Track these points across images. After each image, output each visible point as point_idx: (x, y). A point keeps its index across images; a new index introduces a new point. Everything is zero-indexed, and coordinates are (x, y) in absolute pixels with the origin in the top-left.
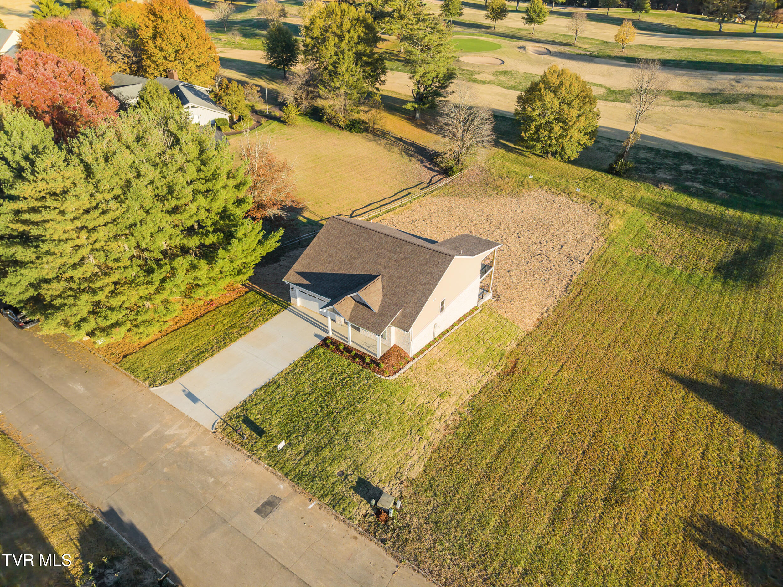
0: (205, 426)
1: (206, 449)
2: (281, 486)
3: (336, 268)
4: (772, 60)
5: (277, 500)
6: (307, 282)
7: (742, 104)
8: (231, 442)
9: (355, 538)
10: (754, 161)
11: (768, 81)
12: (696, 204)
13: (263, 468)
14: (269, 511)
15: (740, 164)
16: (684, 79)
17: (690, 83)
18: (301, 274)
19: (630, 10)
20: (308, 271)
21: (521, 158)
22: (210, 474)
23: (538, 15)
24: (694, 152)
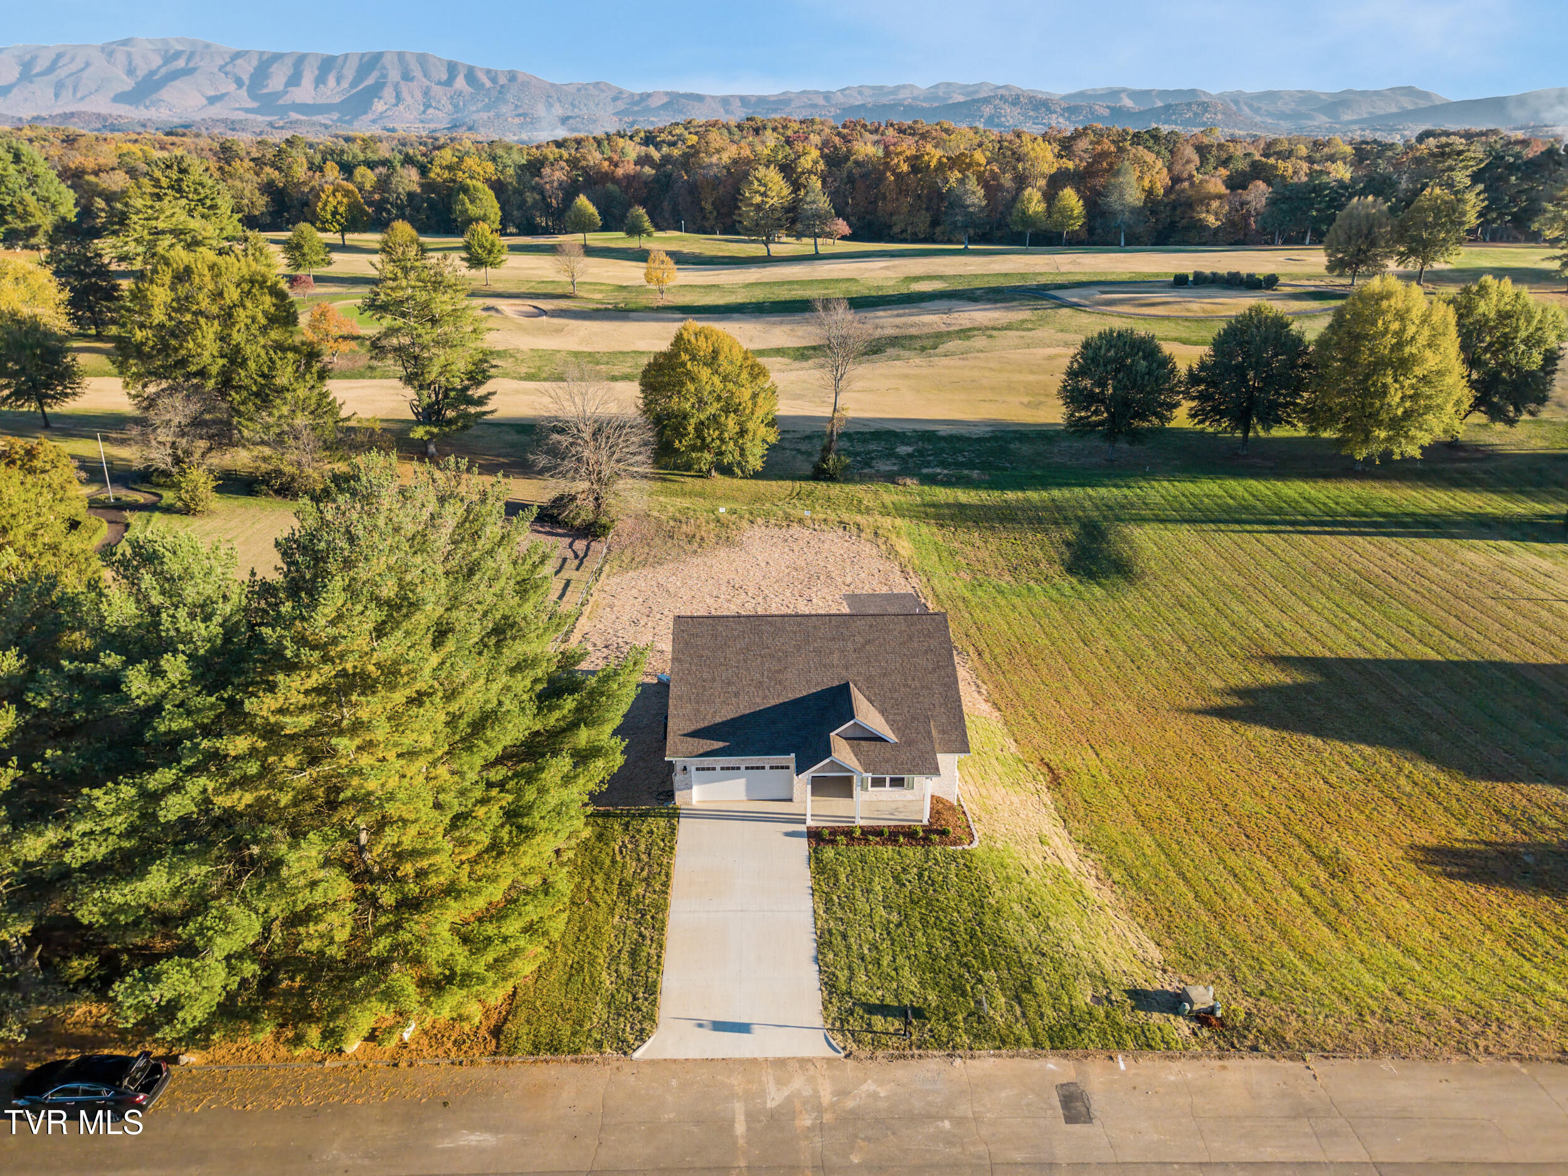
0: (823, 1055)
1: (870, 1086)
2: (1051, 1066)
3: (758, 700)
4: (879, 288)
5: (1072, 1088)
6: (721, 744)
7: (891, 351)
8: (896, 1053)
9: (1224, 1068)
10: (975, 424)
11: (898, 316)
12: (964, 496)
13: (992, 1060)
14: (1083, 1109)
15: (963, 431)
16: (786, 328)
17: (800, 333)
18: (696, 734)
19: (622, 234)
20: (706, 724)
21: (676, 486)
22: (929, 1117)
23: (490, 252)
24: (897, 428)
